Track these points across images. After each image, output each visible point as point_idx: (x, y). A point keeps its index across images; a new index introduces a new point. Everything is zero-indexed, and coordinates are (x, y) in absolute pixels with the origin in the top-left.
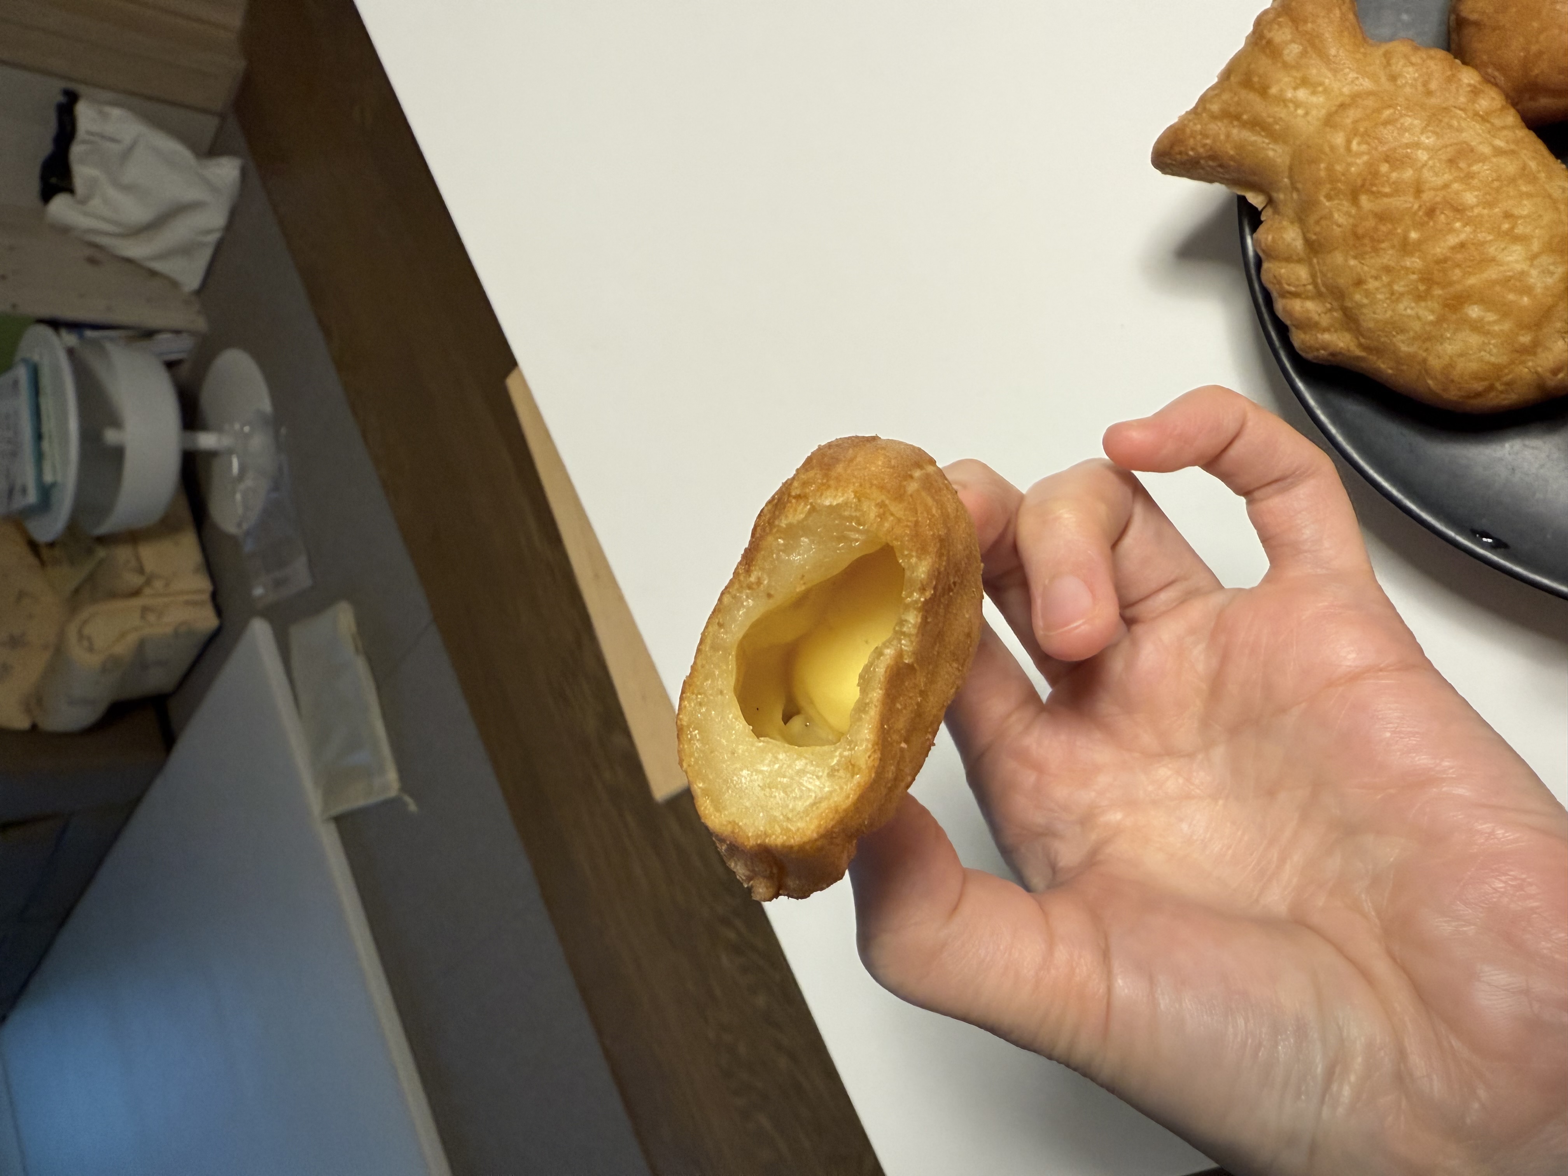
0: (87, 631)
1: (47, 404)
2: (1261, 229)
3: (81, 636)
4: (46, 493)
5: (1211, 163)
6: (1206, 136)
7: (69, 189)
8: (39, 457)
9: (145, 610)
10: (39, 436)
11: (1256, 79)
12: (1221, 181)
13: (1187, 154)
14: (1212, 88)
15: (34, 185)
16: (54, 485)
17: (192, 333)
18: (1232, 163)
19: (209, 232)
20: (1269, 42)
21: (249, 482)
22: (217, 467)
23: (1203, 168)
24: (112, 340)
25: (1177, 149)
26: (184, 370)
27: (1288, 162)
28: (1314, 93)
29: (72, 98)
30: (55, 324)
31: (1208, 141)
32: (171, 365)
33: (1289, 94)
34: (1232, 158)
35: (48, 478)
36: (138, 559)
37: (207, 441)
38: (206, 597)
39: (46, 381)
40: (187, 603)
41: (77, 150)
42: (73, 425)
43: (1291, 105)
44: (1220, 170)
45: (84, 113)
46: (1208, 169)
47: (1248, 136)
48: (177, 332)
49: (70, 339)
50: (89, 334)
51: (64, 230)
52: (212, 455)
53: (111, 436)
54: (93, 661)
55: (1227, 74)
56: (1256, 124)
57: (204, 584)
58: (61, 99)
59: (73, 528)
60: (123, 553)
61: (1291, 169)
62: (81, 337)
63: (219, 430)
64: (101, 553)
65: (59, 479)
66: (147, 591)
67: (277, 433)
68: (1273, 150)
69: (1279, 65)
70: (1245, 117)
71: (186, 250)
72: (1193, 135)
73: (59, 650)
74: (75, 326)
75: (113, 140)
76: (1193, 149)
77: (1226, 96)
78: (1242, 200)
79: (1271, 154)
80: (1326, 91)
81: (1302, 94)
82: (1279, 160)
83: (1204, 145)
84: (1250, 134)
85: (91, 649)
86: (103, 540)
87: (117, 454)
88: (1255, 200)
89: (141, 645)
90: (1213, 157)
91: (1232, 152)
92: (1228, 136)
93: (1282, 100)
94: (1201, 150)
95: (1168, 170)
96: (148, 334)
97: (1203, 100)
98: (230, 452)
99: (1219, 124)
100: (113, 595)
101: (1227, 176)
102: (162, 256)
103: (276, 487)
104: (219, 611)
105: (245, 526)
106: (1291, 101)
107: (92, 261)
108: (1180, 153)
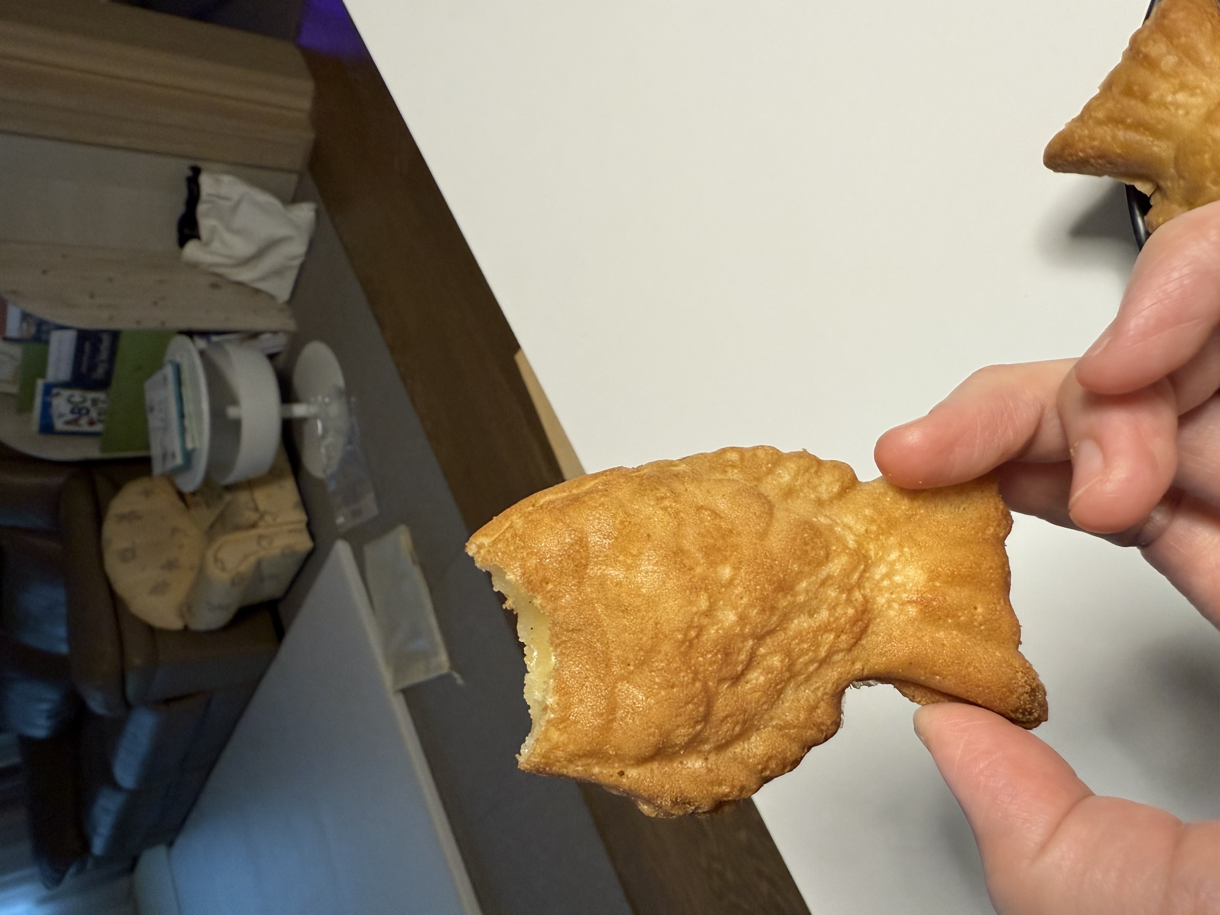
0: (221, 555)
1: (187, 392)
2: (1151, 212)
3: (216, 560)
4: (188, 456)
5: (1100, 161)
6: (1093, 139)
7: (197, 237)
8: (183, 431)
9: (260, 537)
10: (182, 416)
11: (1136, 88)
12: (1110, 174)
13: (1077, 155)
14: (1096, 98)
15: (173, 235)
16: (194, 450)
17: (286, 332)
18: (1120, 160)
19: (294, 258)
20: (1146, 57)
21: (329, 440)
22: (307, 428)
23: (1092, 165)
24: (229, 341)
25: (1067, 152)
26: (281, 360)
27: (1173, 155)
28: (1193, 95)
29: (196, 171)
30: (190, 334)
31: (1096, 143)
32: (272, 357)
33: (1169, 98)
34: (1119, 155)
35: (190, 446)
36: (254, 501)
37: (299, 410)
38: (303, 526)
39: (186, 375)
40: (291, 531)
41: (202, 208)
42: (205, 406)
43: (1172, 109)
44: (1108, 165)
45: (206, 182)
46: (1098, 166)
47: (1134, 136)
48: (275, 332)
49: (201, 343)
50: (215, 339)
51: (194, 266)
52: (303, 420)
53: (232, 412)
54: (225, 577)
55: (1108, 86)
56: (1140, 126)
57: (300, 516)
58: (189, 173)
59: (208, 481)
60: (243, 497)
61: (1176, 159)
62: (209, 341)
63: (308, 402)
64: (228, 497)
65: (198, 445)
66: (261, 524)
67: (349, 402)
68: (1157, 146)
69: (1157, 75)
70: (1129, 121)
71: (278, 272)
72: (1081, 139)
73: (201, 570)
74: (205, 334)
75: (227, 199)
76: (1082, 151)
77: (1110, 105)
78: (1131, 190)
79: (1156, 149)
80: (1204, 93)
81: (1181, 97)
82: (1164, 154)
83: (1092, 148)
84: (1135, 135)
85: (223, 569)
86: (230, 488)
87: (236, 424)
88: (1143, 187)
89: (259, 563)
90: (1101, 157)
91: (1118, 151)
92: (1114, 138)
93: (1162, 104)
94: (1090, 151)
95: (1059, 169)
96: (254, 335)
97: (1088, 109)
98: (316, 417)
99: (1105, 128)
100: (238, 528)
101: (1115, 170)
102: (262, 279)
103: (350, 442)
104: (313, 536)
105: (329, 472)
106: (1172, 104)
107: (214, 286)
108: (1071, 155)
